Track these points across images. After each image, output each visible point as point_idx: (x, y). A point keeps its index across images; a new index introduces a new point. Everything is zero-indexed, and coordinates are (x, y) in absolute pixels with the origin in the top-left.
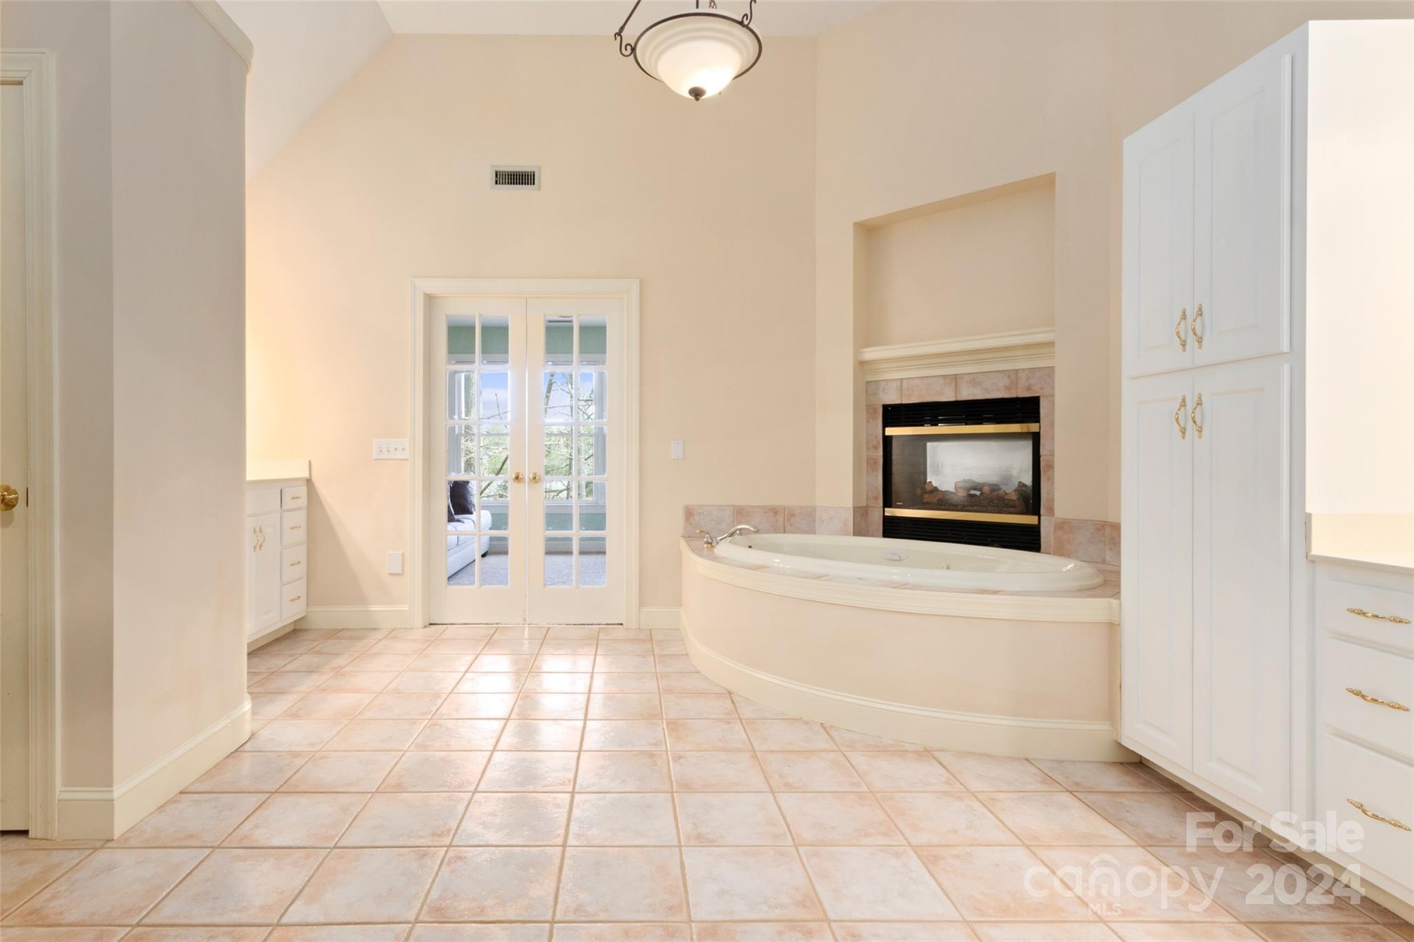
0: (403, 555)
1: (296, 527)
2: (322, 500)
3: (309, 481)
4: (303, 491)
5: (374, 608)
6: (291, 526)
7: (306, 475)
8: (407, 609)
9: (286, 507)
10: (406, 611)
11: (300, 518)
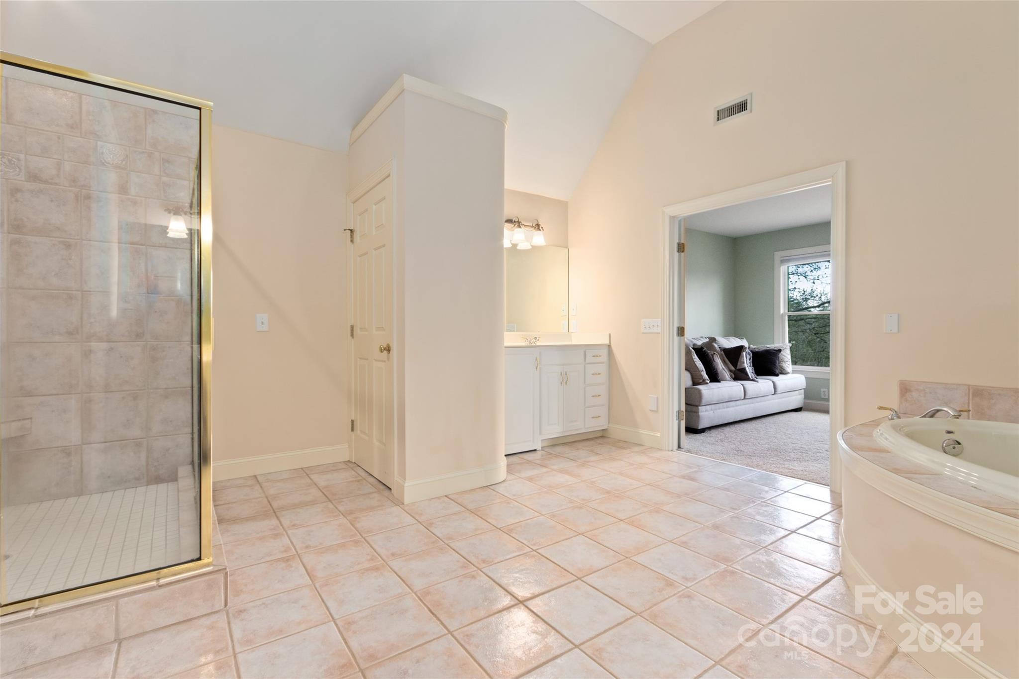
0: (657, 398)
1: (596, 374)
2: (617, 360)
3: (609, 346)
4: (604, 353)
5: (642, 431)
6: (593, 373)
7: (608, 342)
8: (659, 435)
9: (588, 361)
10: (658, 437)
11: (603, 369)
